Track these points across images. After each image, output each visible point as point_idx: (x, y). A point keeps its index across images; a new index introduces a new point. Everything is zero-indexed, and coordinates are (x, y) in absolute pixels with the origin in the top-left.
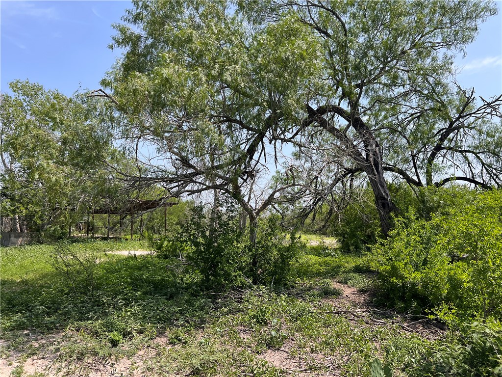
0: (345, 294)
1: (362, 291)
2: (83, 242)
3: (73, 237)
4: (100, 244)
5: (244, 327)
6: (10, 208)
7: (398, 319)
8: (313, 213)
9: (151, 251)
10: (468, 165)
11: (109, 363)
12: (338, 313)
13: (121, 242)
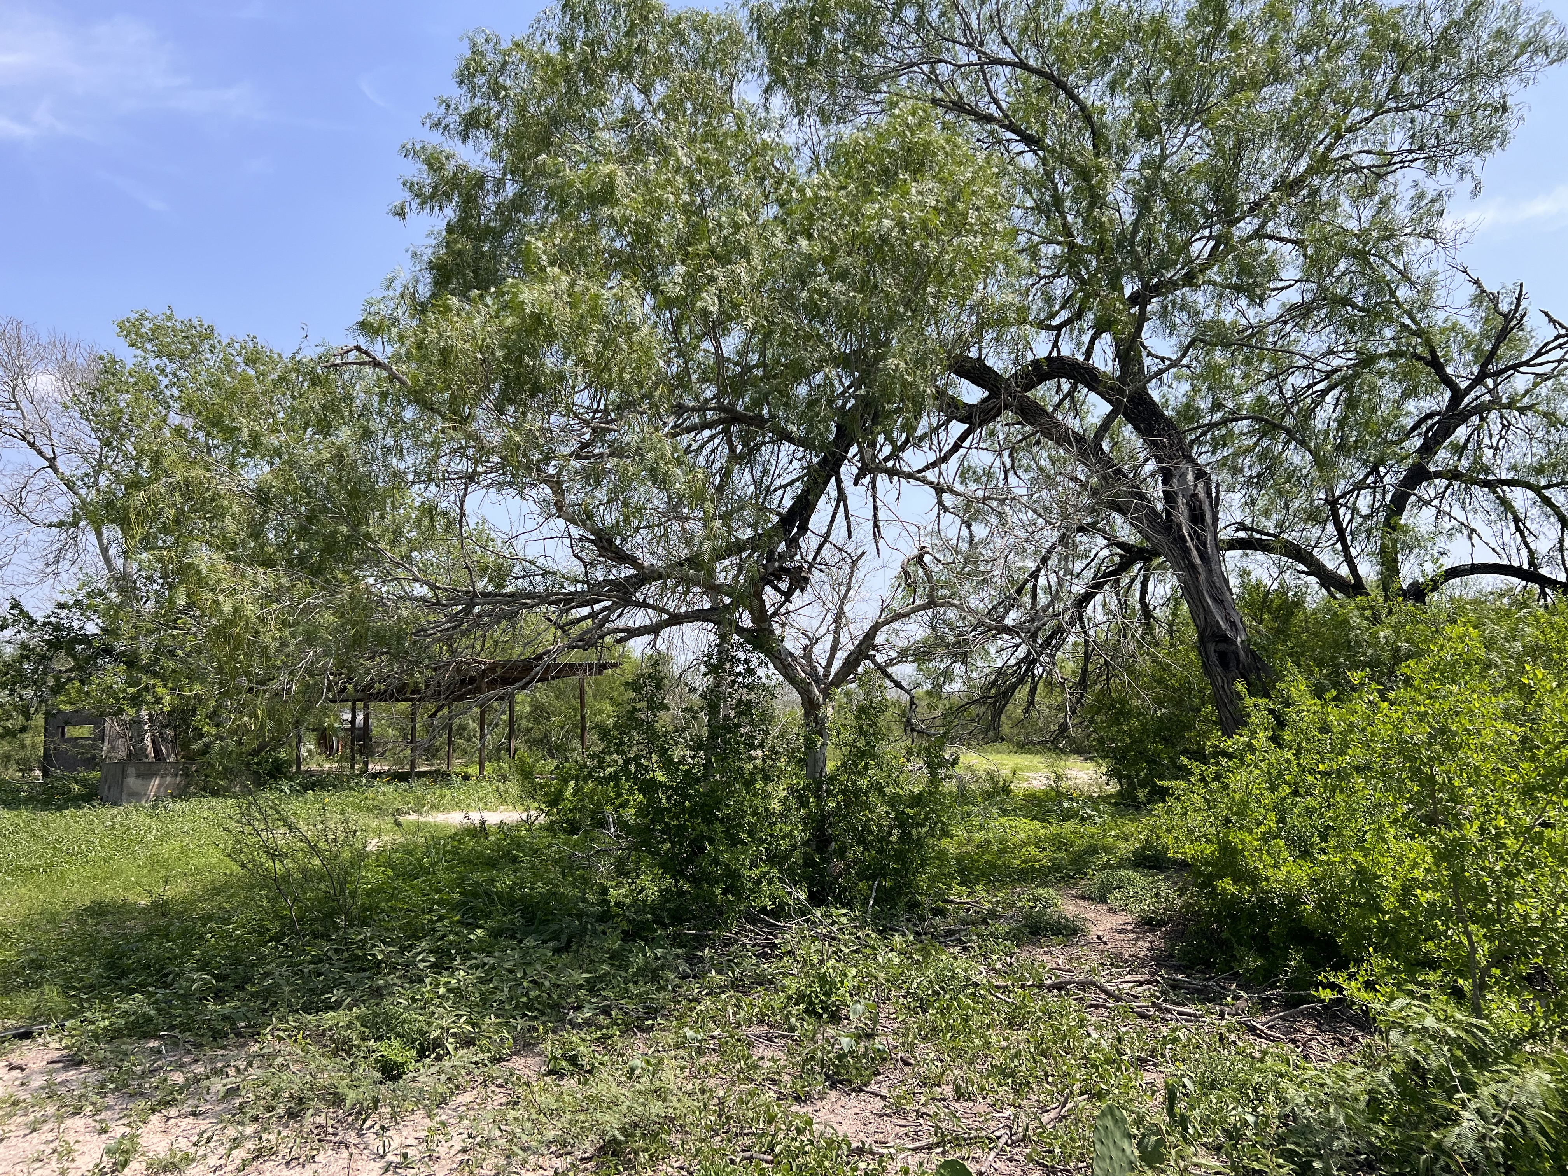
0: (1095, 931)
1: (1148, 924)
2: (335, 786)
3: (308, 772)
4: (388, 792)
5: (771, 1026)
6: (125, 691)
7: (1241, 1004)
8: (1027, 688)
9: (528, 810)
10: (1512, 526)
11: (372, 1127)
12: (1059, 987)
13: (448, 785)
